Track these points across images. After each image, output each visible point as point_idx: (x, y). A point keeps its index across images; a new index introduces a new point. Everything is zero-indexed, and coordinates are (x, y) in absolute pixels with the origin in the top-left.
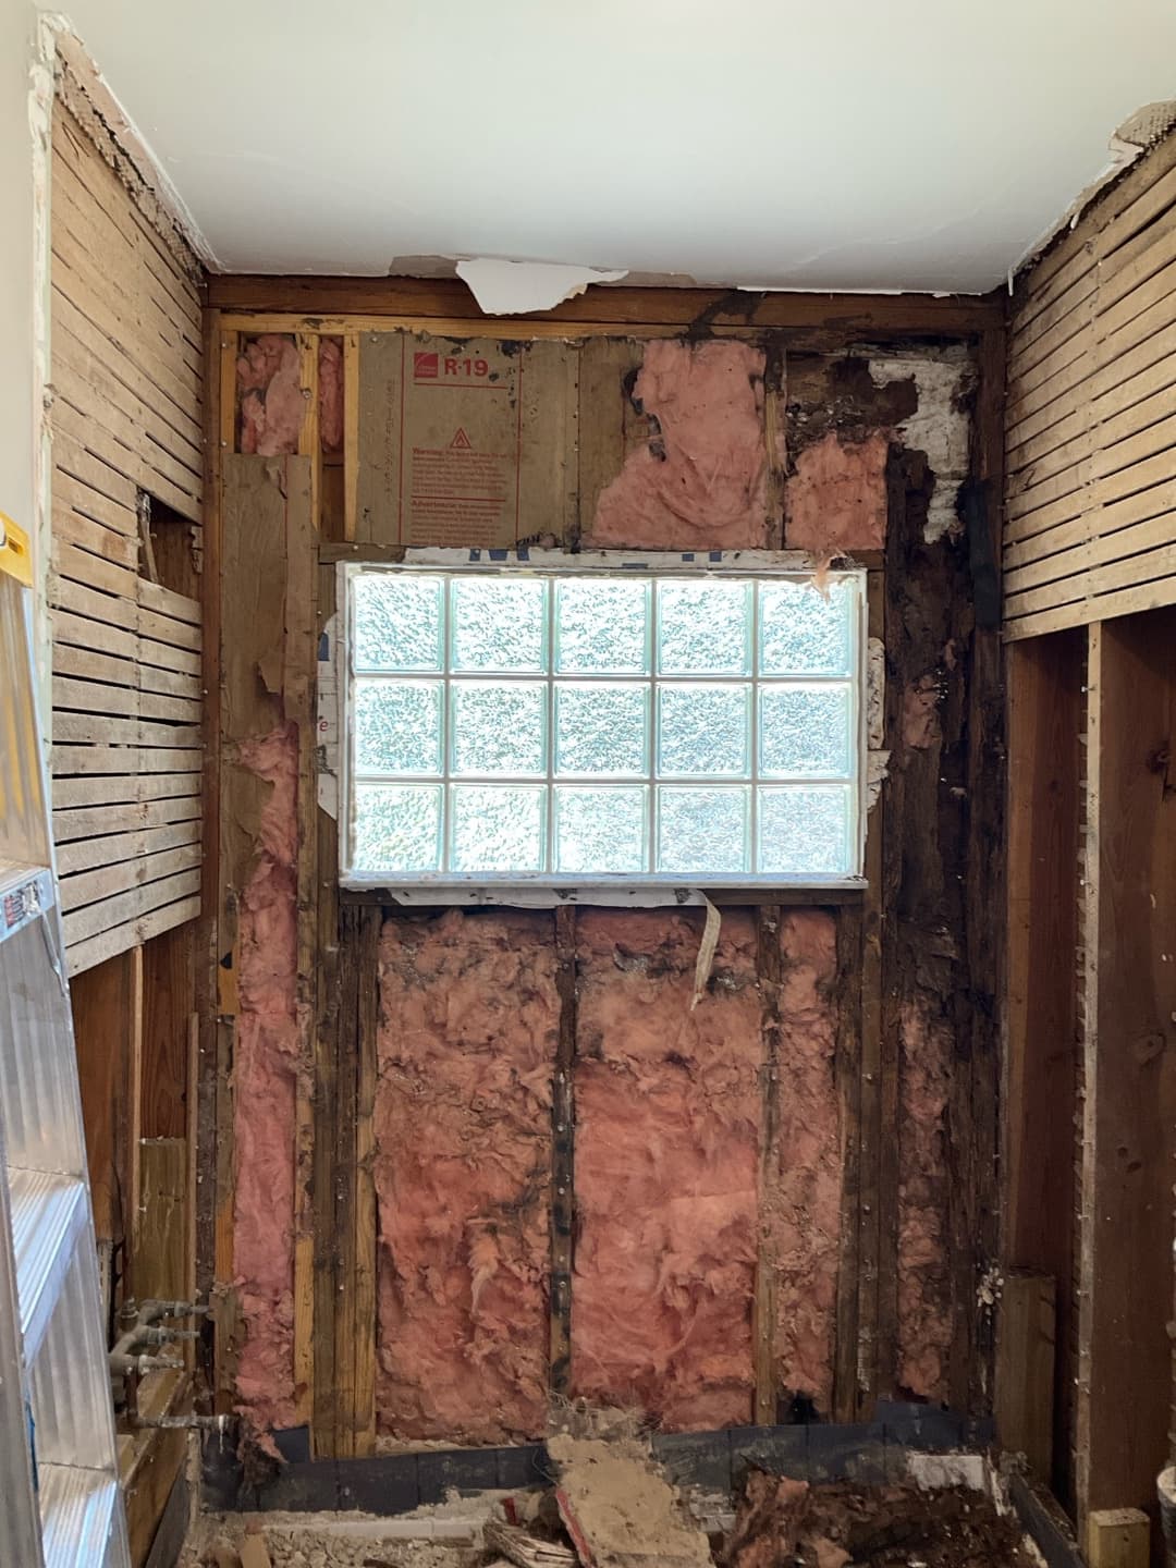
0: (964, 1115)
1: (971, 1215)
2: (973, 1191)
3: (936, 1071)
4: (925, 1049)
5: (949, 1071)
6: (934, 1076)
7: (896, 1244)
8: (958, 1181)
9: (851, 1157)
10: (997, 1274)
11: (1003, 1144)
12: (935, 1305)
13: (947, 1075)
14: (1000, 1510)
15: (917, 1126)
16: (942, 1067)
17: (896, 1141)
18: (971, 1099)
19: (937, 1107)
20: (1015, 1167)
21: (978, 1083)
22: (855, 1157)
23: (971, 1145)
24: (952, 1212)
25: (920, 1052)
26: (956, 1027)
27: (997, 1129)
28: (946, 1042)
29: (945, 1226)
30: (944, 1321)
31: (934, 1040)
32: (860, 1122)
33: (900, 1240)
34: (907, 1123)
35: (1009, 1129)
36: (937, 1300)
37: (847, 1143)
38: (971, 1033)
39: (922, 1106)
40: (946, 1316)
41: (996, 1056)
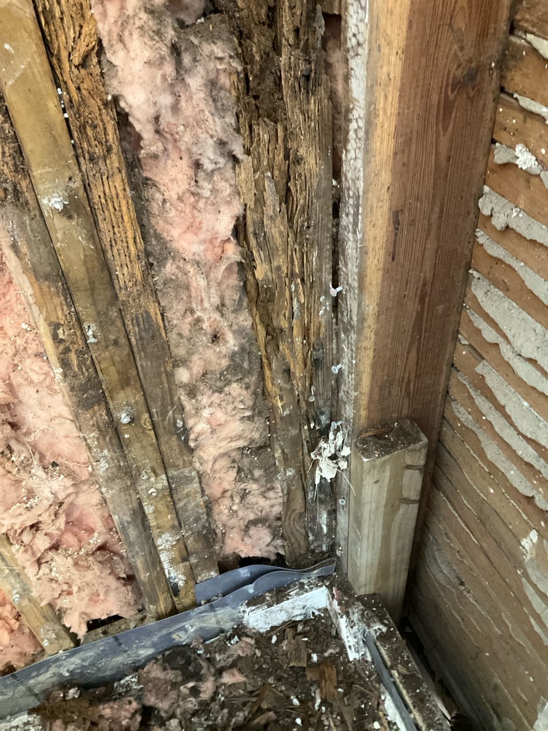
0: (276, 230)
1: (298, 371)
2: (298, 340)
3: (210, 157)
4: (175, 108)
5: (239, 152)
6: (208, 166)
7: (186, 441)
8: (274, 335)
9: (73, 357)
10: (339, 441)
11: (350, 269)
12: (255, 480)
13: (235, 160)
14: (352, 655)
15: (191, 269)
16: (222, 143)
17: (153, 310)
18: (286, 196)
19: (225, 225)
20: (371, 307)
21: (298, 161)
22: (79, 353)
23: (292, 276)
24: (268, 373)
25: (167, 118)
26: (242, 36)
27: (337, 243)
28: (224, 80)
29: (261, 394)
30: (271, 494)
31: (195, 82)
32: (68, 293)
33: (192, 436)
34: (169, 268)
35: (363, 252)
36: (257, 473)
37: (55, 337)
38: (276, 48)
39: (193, 227)
40: (272, 488)
41: (332, 96)
